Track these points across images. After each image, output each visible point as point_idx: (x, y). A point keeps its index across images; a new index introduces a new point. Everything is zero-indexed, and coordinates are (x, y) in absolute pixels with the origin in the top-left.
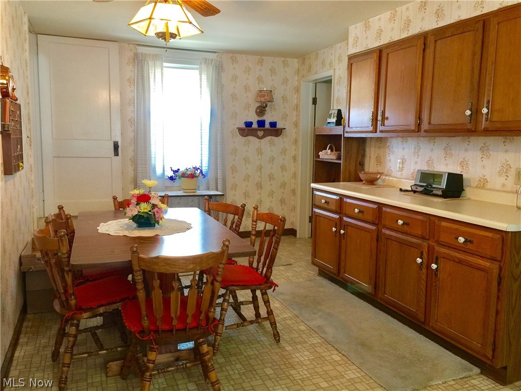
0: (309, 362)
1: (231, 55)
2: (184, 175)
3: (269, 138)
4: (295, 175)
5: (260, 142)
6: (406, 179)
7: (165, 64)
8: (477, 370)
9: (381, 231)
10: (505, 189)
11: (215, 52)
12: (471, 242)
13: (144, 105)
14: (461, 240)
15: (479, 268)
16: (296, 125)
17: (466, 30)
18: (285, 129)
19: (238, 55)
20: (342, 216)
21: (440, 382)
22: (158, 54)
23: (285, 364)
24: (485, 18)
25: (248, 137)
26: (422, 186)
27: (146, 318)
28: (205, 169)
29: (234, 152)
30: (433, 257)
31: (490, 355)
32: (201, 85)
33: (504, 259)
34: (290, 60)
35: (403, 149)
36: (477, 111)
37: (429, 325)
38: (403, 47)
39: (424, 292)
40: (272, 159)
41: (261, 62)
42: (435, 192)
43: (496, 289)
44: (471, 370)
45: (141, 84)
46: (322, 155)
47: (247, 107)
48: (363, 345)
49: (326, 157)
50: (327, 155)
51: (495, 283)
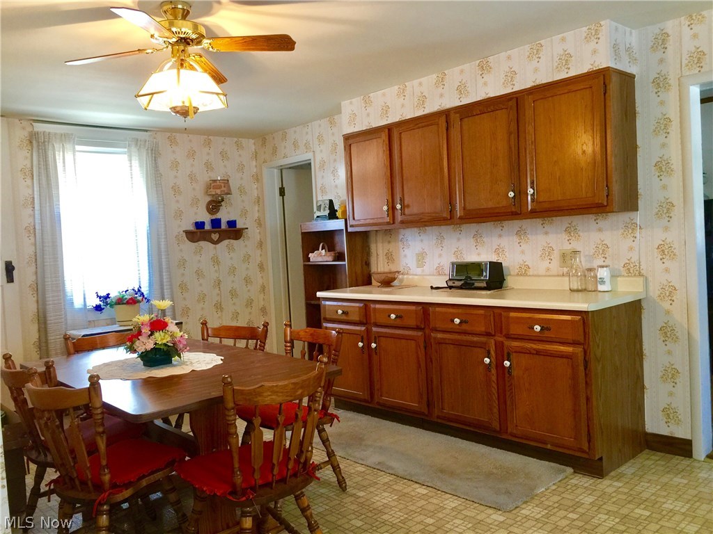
0: (396, 503)
1: (169, 134)
2: (120, 301)
3: (226, 242)
4: (263, 288)
5: (215, 248)
6: (430, 275)
7: (78, 148)
8: (570, 470)
9: (430, 336)
10: (551, 273)
11: (146, 131)
12: (548, 329)
13: (50, 206)
14: (537, 328)
15: (562, 356)
16: (260, 223)
17: (498, 108)
18: (247, 228)
19: (178, 134)
20: (369, 327)
21: (543, 489)
22: (68, 134)
23: (371, 511)
24: (517, 95)
25: (199, 242)
26: (461, 280)
27: (238, 473)
28: (145, 290)
29: (183, 263)
30: (502, 354)
31: (585, 447)
32: (131, 175)
33: (587, 341)
34: (244, 141)
35: (422, 241)
36: (520, 192)
37: (507, 433)
38: (420, 125)
39: (496, 396)
40: (233, 270)
41: (208, 143)
42: (477, 285)
43: (584, 374)
44: (565, 471)
45: (45, 176)
46: (314, 257)
47: (195, 202)
48: (442, 471)
49: (320, 259)
50: (320, 257)
51: (582, 368)
